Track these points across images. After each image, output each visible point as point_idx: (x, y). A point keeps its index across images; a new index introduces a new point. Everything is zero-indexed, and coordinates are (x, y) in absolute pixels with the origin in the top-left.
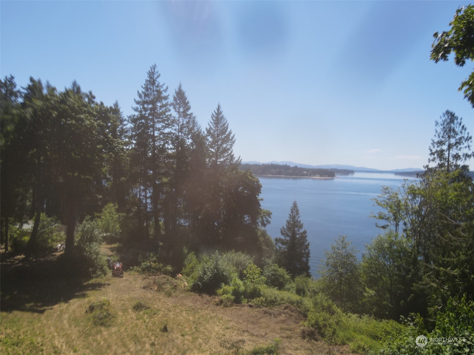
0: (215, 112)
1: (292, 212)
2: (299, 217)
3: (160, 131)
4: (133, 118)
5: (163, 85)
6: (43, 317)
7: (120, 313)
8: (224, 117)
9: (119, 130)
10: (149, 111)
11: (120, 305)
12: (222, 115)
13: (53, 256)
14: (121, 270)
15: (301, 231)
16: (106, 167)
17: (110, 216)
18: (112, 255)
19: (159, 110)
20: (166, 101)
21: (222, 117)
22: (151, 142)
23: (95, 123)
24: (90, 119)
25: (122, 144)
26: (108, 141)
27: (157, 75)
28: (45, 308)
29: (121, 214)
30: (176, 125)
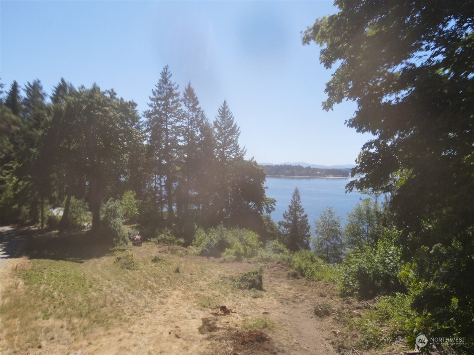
0: (221, 107)
1: (294, 198)
2: (300, 202)
3: (172, 125)
4: (148, 113)
5: (174, 84)
6: (82, 265)
7: (142, 263)
8: (230, 111)
10: (162, 107)
11: (141, 260)
12: (228, 109)
13: (81, 232)
15: (303, 215)
17: (129, 202)
19: (171, 105)
20: (177, 97)
21: (228, 111)
22: (165, 135)
23: (118, 115)
24: (113, 111)
27: (169, 75)
30: (186, 119)
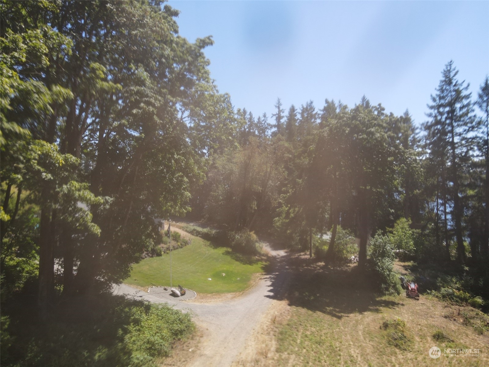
3: (462, 136)
4: (427, 125)
5: (462, 83)
6: (340, 323)
7: (417, 339)
9: (411, 140)
10: (446, 115)
11: (417, 330)
13: (347, 266)
14: (417, 292)
16: (398, 179)
17: (403, 232)
18: (406, 274)
19: (458, 112)
22: (450, 150)
23: (386, 136)
24: (380, 131)
25: (415, 155)
26: (399, 153)
27: (454, 72)
28: (342, 314)
29: (414, 230)
30: (483, 127)
